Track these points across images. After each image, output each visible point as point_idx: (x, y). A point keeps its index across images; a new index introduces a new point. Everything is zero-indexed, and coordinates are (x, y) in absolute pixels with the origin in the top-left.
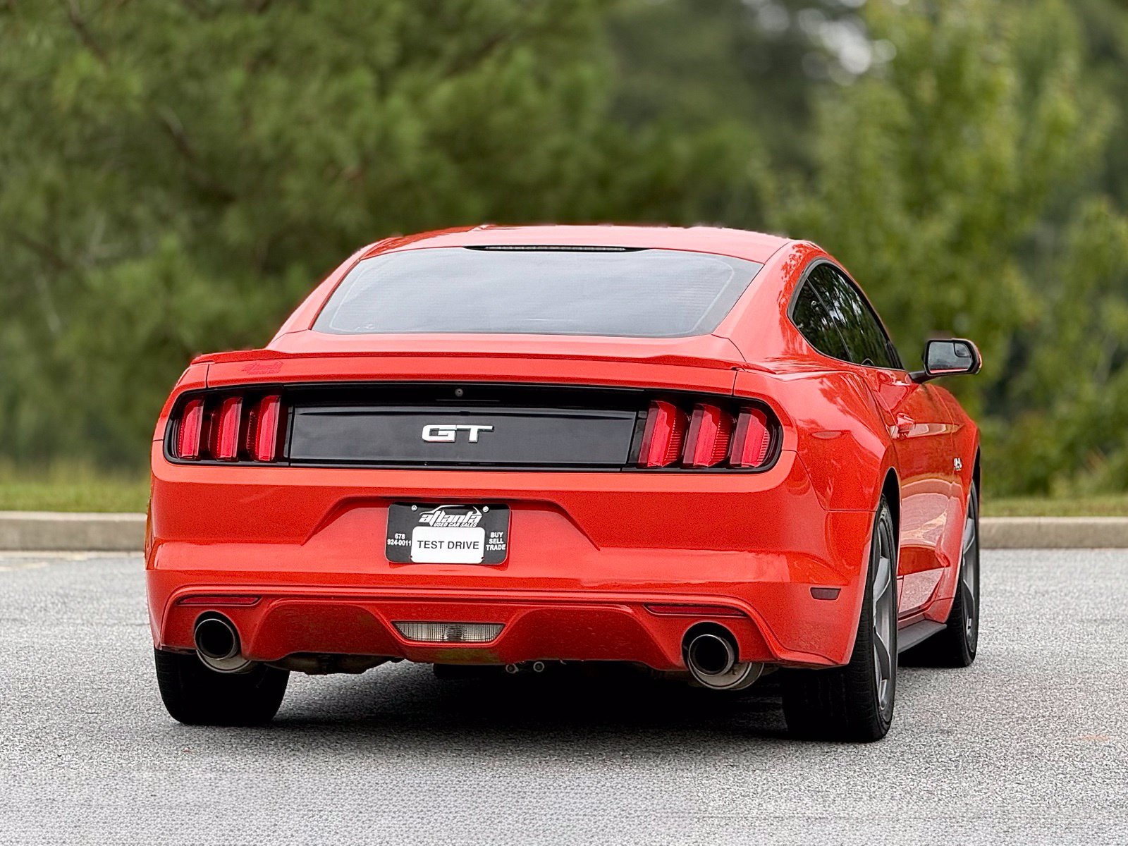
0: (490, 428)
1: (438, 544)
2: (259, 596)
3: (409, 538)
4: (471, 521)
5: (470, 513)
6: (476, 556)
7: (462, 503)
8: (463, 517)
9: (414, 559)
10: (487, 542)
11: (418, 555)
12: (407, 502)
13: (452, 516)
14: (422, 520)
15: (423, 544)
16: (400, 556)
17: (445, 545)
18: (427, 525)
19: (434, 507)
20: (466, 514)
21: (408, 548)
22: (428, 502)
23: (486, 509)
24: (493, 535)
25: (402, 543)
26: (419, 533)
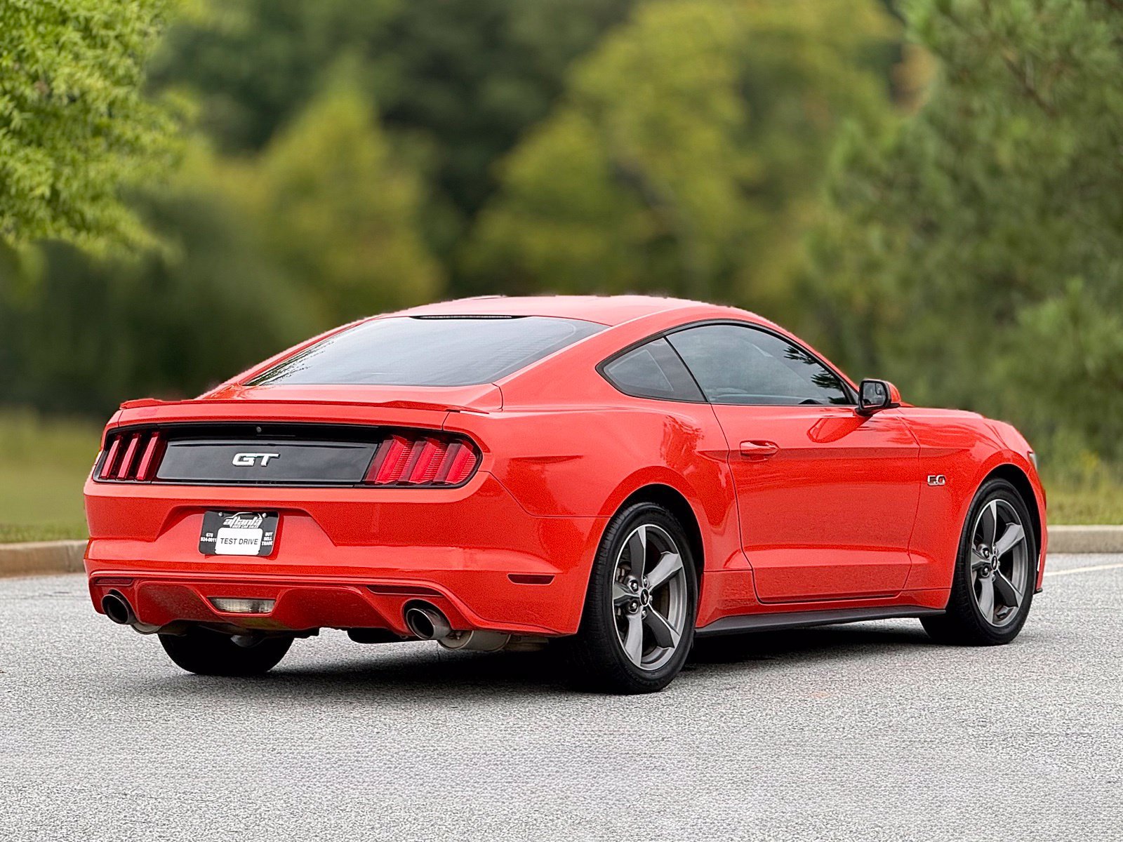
0: (277, 455)
1: (233, 541)
2: (132, 578)
3: (215, 536)
4: (255, 524)
5: (256, 518)
6: (254, 550)
7: (251, 511)
8: (250, 521)
9: (217, 552)
10: (262, 540)
11: (220, 549)
12: (217, 509)
13: (244, 520)
14: (225, 523)
15: (224, 540)
16: (208, 549)
17: (237, 541)
18: (228, 526)
19: (233, 513)
20: (252, 519)
21: (214, 543)
22: (230, 511)
23: (264, 515)
24: (267, 534)
25: (210, 540)
26: (222, 532)
